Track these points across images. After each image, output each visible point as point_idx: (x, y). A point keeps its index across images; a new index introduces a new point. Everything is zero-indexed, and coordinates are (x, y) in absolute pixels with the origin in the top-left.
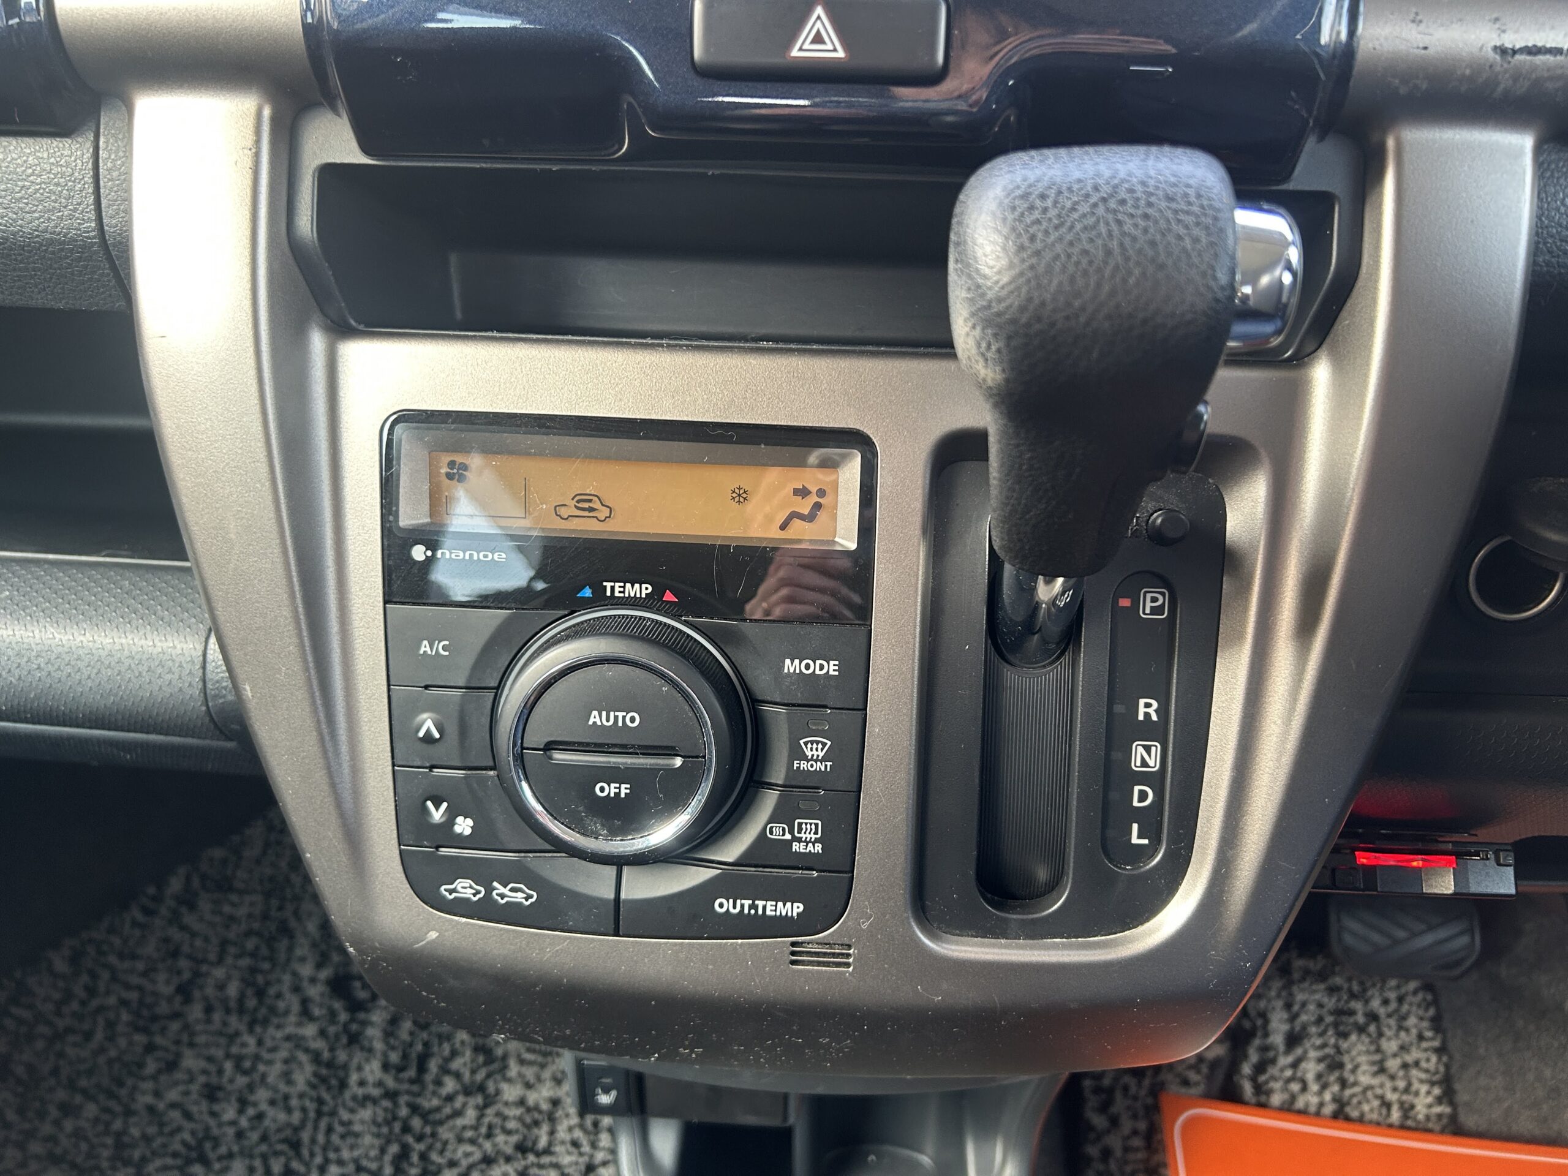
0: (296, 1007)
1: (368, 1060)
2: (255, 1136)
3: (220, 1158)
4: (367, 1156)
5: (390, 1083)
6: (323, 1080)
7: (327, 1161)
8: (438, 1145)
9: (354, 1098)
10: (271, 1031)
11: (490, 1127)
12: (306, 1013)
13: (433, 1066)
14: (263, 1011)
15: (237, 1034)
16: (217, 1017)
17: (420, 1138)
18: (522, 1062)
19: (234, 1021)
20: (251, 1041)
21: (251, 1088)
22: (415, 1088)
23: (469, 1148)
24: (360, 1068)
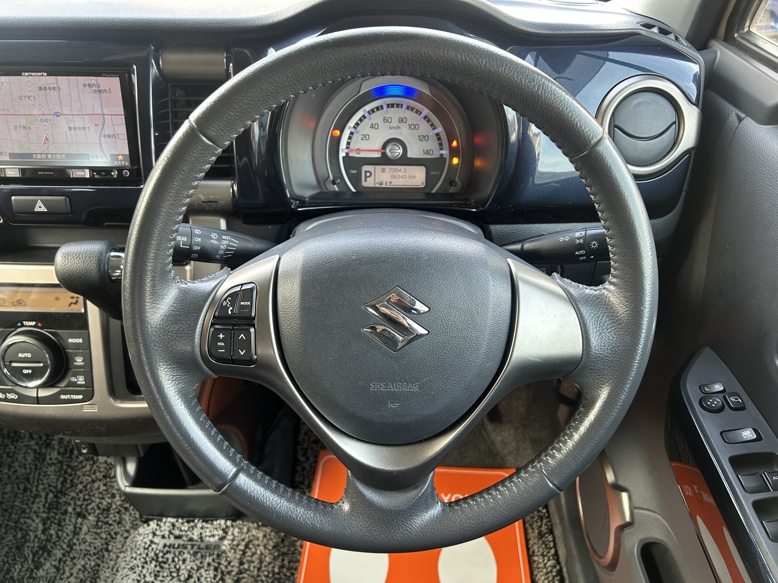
1: (52, 452)
2: (14, 477)
4: (52, 482)
5: (60, 458)
6: (38, 459)
7: (39, 484)
8: (77, 477)
9: (48, 464)
10: (19, 444)
11: (95, 471)
14: (16, 437)
15: (8, 445)
17: (70, 475)
20: (13, 447)
21: (12, 462)
22: (69, 460)
23: (87, 478)
24: (50, 454)
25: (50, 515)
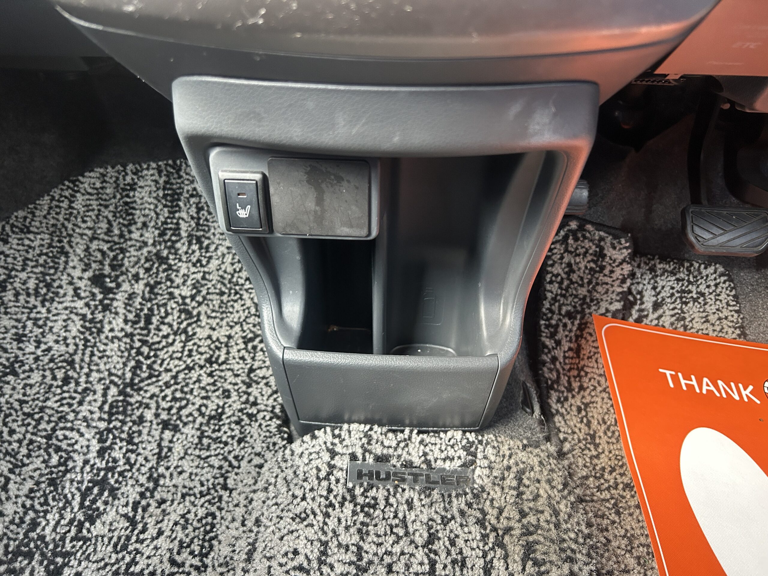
0: (71, 292)
1: (115, 319)
2: (46, 359)
3: (24, 372)
4: (115, 368)
5: (128, 329)
7: (91, 371)
8: (159, 362)
9: (107, 338)
10: (55, 304)
11: (190, 351)
12: (77, 295)
13: (155, 320)
14: (50, 295)
15: (35, 307)
16: (22, 298)
17: (148, 357)
18: (209, 317)
19: (32, 300)
20: (44, 310)
21: (43, 334)
22: (145, 332)
23: (176, 362)
24: (110, 323)
25: (111, 426)
